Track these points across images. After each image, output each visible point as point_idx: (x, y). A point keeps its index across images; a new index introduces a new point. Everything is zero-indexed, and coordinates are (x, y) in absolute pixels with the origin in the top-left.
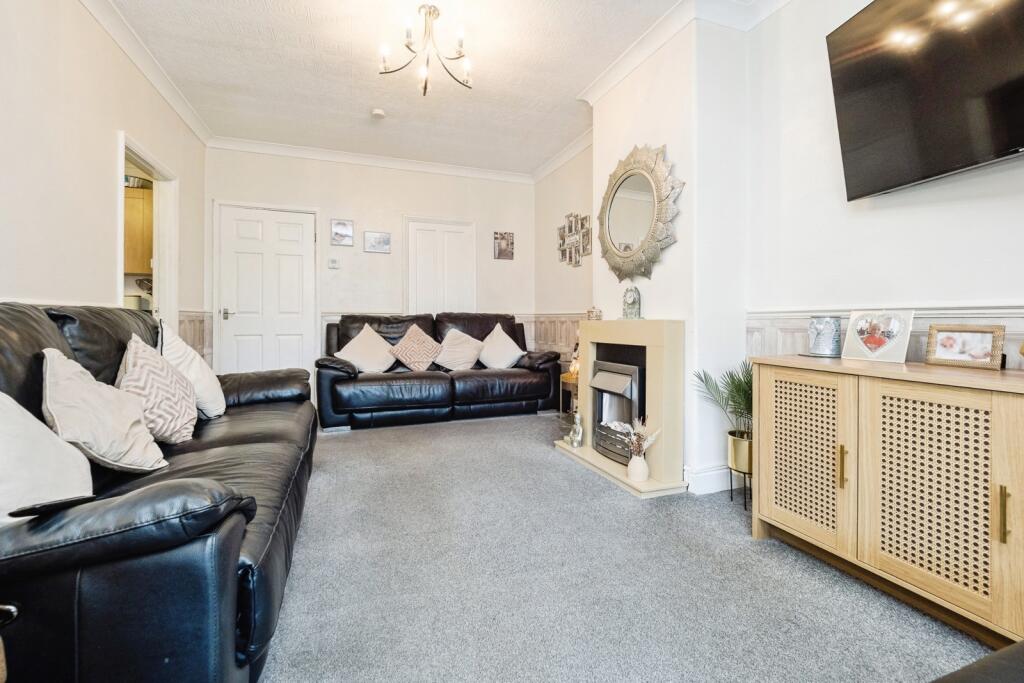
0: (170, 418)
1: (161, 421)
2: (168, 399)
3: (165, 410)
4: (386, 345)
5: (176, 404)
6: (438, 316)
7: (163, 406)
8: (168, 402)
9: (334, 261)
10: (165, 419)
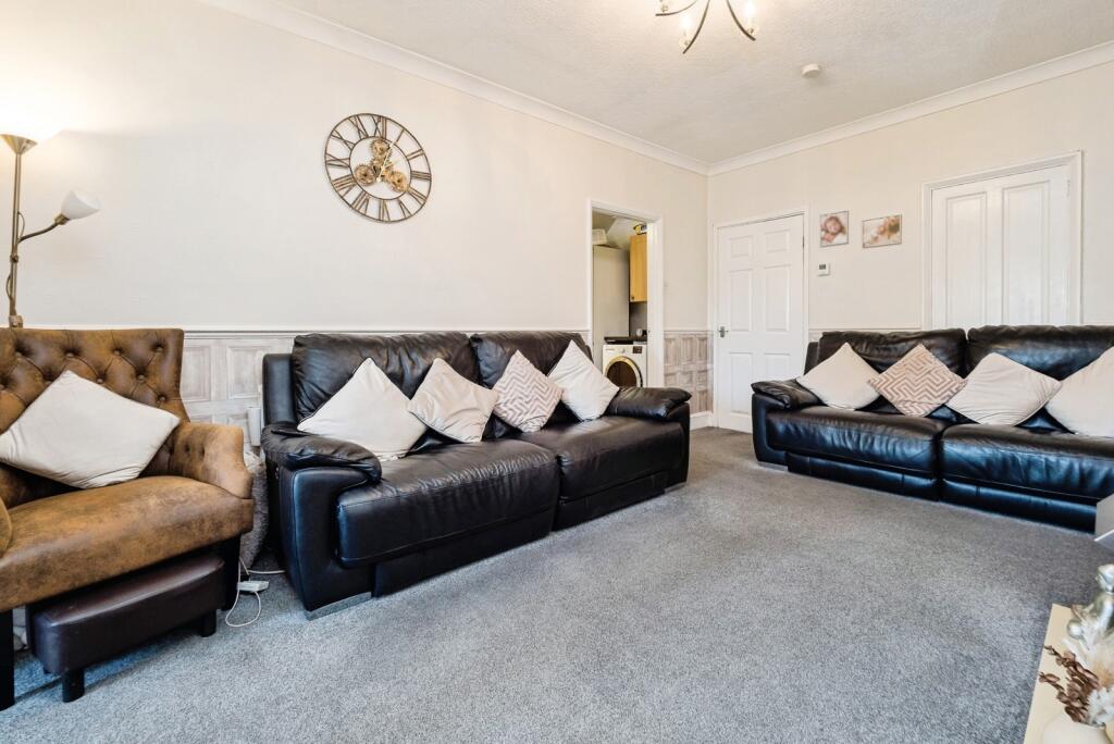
0: (519, 412)
1: (511, 413)
2: (521, 398)
3: (515, 406)
4: (870, 372)
5: (527, 403)
6: (972, 332)
7: (515, 403)
8: (520, 401)
9: (823, 267)
10: (515, 413)
